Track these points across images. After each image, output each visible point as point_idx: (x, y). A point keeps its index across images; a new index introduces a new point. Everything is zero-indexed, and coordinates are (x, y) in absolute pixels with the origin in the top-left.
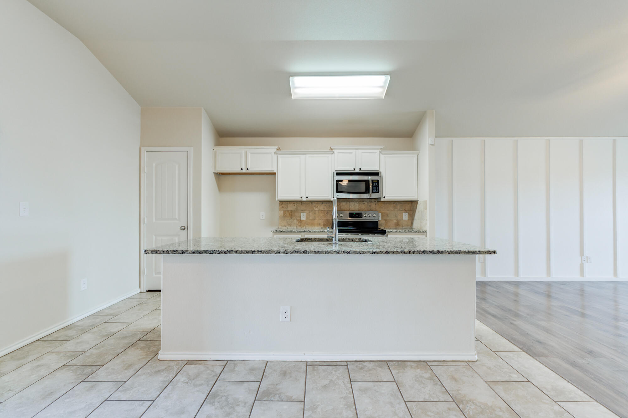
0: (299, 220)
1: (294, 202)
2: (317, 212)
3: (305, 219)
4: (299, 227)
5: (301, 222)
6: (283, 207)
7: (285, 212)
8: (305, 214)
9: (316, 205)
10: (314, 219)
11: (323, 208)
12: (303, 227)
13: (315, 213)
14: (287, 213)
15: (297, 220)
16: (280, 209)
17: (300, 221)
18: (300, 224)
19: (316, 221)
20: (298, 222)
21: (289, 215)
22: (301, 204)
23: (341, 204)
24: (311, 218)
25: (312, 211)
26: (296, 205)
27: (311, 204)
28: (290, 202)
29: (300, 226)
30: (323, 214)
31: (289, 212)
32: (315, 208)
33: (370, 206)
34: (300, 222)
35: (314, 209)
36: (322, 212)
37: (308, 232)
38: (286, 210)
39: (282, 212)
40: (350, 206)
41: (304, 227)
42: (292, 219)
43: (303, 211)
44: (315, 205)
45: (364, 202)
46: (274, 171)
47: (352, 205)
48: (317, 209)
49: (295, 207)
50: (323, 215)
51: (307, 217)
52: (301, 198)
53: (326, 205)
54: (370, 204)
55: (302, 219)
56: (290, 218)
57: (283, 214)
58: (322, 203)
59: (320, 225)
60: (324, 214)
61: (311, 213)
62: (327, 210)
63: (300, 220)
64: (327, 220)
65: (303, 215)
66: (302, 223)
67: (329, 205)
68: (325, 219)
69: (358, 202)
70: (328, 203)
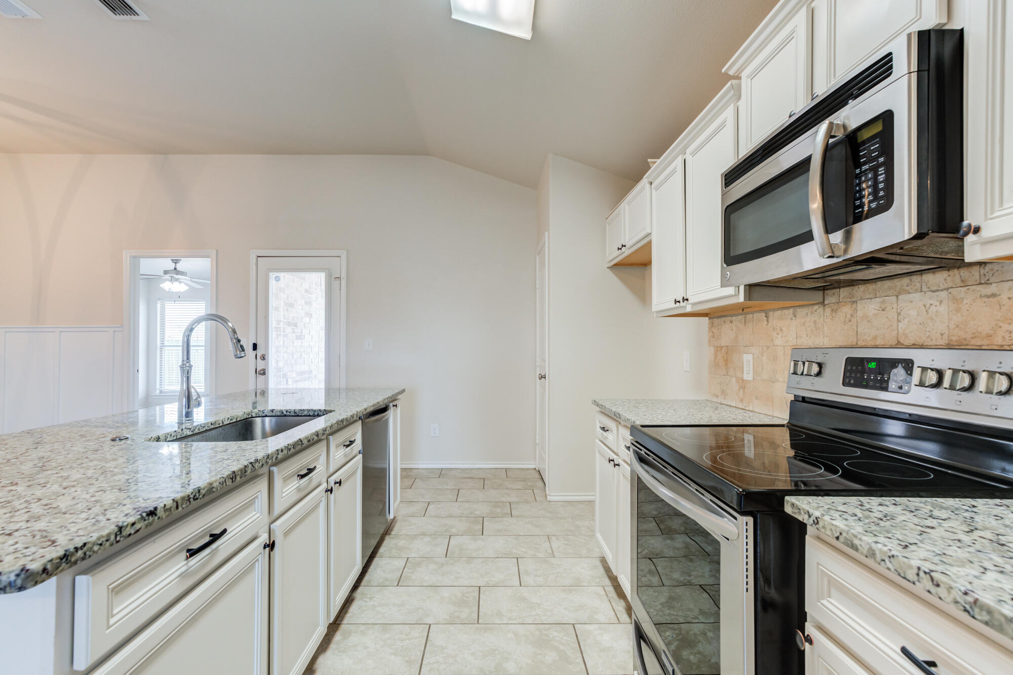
0: (741, 382)
1: (731, 319)
3: (750, 377)
6: (713, 338)
7: (716, 353)
8: (750, 357)
10: (775, 381)
11: (797, 338)
12: (749, 405)
13: (775, 358)
14: (719, 357)
15: (736, 378)
16: (710, 344)
17: (743, 384)
18: (741, 393)
19: (779, 390)
20: (737, 387)
21: (722, 360)
23: (860, 313)
24: (768, 376)
25: (770, 347)
26: (733, 328)
27: (766, 323)
29: (742, 401)
31: (723, 351)
32: (776, 333)
34: (740, 387)
35: (774, 340)
38: (719, 343)
39: (713, 351)
42: (727, 375)
43: (750, 347)
44: (776, 322)
45: (988, 283)
46: (647, 235)
47: (914, 313)
48: (780, 340)
49: (733, 335)
51: (755, 372)
53: (805, 324)
55: (745, 376)
56: (725, 371)
57: (712, 358)
61: (767, 358)
63: (743, 379)
65: (748, 362)
66: (746, 390)
69: (947, 289)
70: (812, 313)
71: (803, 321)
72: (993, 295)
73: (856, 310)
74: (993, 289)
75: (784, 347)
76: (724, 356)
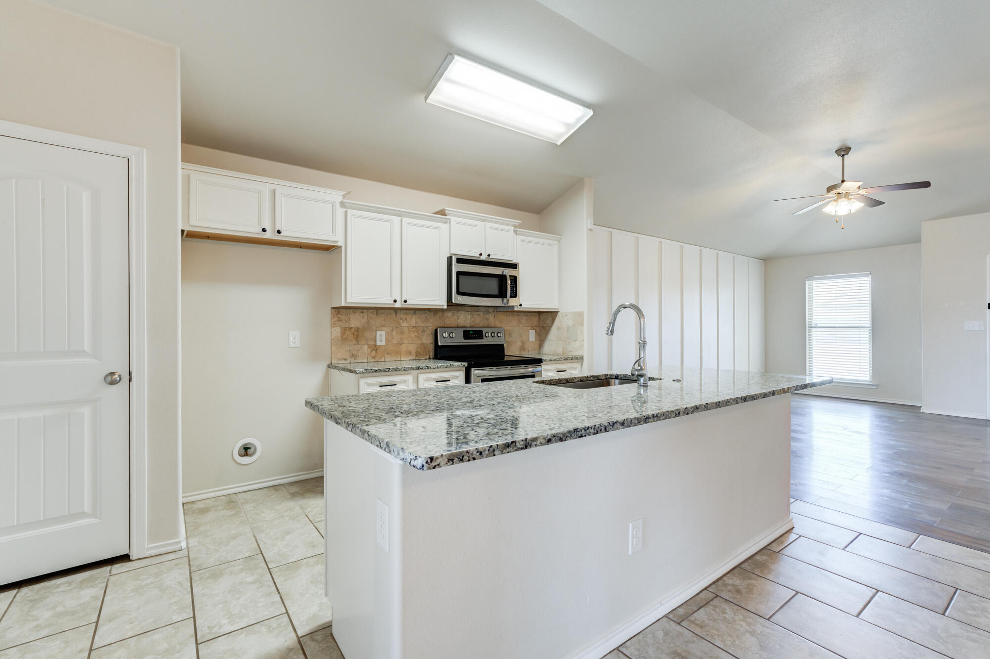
0: (373, 347)
1: (361, 310)
2: (406, 330)
3: (383, 343)
4: (373, 360)
5: (376, 351)
6: (340, 320)
7: (344, 330)
8: (383, 333)
9: (404, 317)
10: (400, 344)
11: (416, 323)
12: (381, 358)
13: (402, 333)
14: (348, 333)
15: (368, 345)
16: (333, 325)
17: (375, 348)
18: (374, 353)
19: (404, 347)
20: (370, 351)
21: (352, 336)
22: (377, 314)
23: (445, 315)
24: (395, 342)
25: (397, 328)
26: (366, 316)
27: (395, 315)
28: (355, 310)
29: (374, 358)
30: (416, 334)
31: (353, 330)
32: (401, 321)
33: (487, 319)
34: (374, 350)
35: (400, 324)
36: (414, 329)
37: (425, 369)
38: (347, 325)
39: (338, 330)
40: (458, 319)
41: (383, 360)
42: (358, 344)
43: (380, 327)
44: (401, 316)
45: (478, 312)
46: (337, 242)
47: (462, 317)
48: (404, 324)
49: (365, 320)
50: (416, 336)
51: (387, 340)
52: (393, 302)
53: (420, 317)
54: (487, 316)
55: (378, 343)
56: (355, 342)
57: (339, 334)
58: (415, 313)
59: (410, 353)
60: (418, 333)
61: (394, 333)
62: (423, 325)
63: (375, 345)
64: (422, 344)
65: (381, 336)
66: (378, 351)
67: (426, 317)
68: (419, 342)
69: (470, 311)
70: (424, 313)
71: (419, 316)
72: (480, 315)
73: (444, 315)
74: (479, 313)
75: (408, 327)
76: (354, 334)
